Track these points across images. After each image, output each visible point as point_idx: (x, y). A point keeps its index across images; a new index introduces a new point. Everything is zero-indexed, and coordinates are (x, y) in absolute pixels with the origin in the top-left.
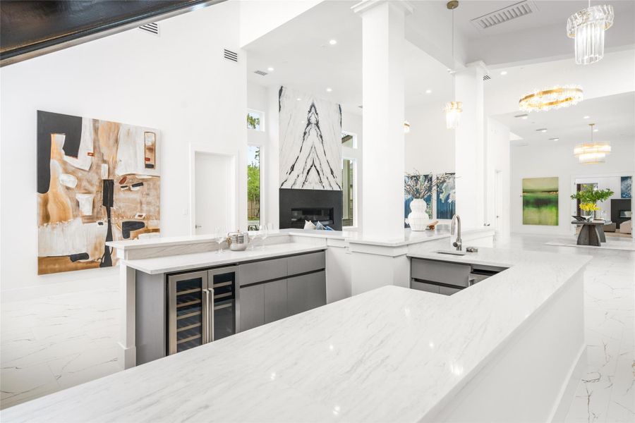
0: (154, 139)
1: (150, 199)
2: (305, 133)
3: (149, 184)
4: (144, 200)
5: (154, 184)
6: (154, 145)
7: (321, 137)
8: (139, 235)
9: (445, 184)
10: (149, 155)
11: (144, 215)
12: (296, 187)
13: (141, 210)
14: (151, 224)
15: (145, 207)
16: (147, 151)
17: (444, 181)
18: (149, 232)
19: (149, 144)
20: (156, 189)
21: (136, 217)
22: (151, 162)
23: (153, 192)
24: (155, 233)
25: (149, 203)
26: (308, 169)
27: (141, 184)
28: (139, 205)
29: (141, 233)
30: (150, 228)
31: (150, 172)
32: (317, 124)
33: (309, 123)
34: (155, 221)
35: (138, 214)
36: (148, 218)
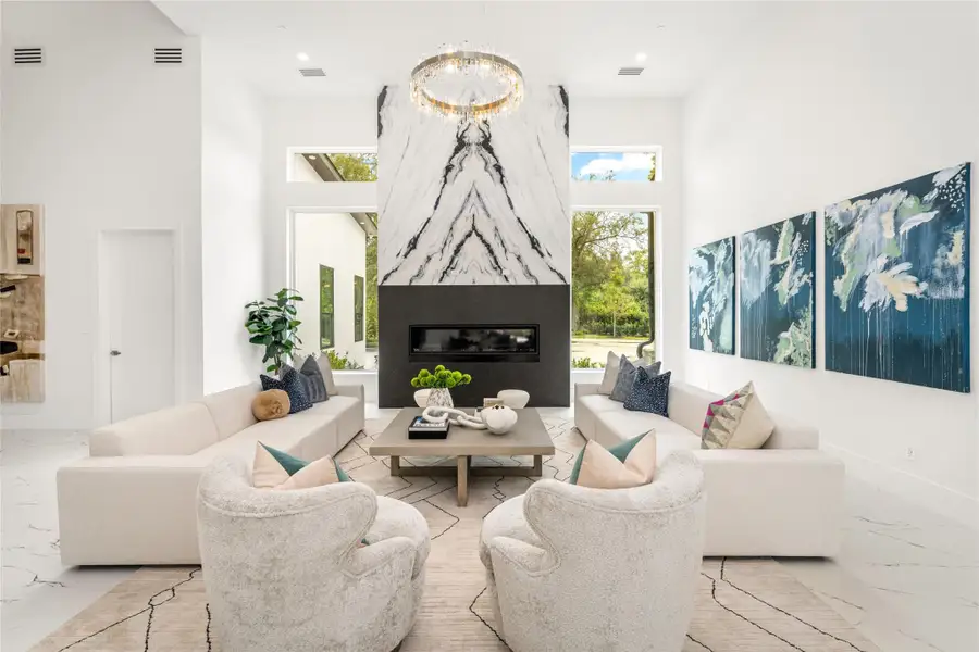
0: (30, 221)
1: (25, 309)
2: (448, 169)
3: (23, 288)
4: (16, 310)
5: (32, 287)
6: (30, 228)
7: (499, 168)
8: (11, 362)
9: (851, 238)
10: (23, 245)
11: (17, 332)
12: (424, 281)
13: (13, 327)
14: (27, 346)
15: (18, 321)
16: (21, 240)
17: (849, 229)
18: (23, 358)
19: (23, 228)
20: (34, 296)
21: (6, 335)
22: (26, 255)
23: (29, 299)
24: (31, 360)
25: (23, 316)
26: (457, 241)
27: (12, 288)
28: (10, 319)
29: (13, 358)
30: (26, 352)
31: (26, 269)
32: (486, 144)
33: (461, 144)
34: (33, 341)
35: (9, 331)
36: (23, 337)
